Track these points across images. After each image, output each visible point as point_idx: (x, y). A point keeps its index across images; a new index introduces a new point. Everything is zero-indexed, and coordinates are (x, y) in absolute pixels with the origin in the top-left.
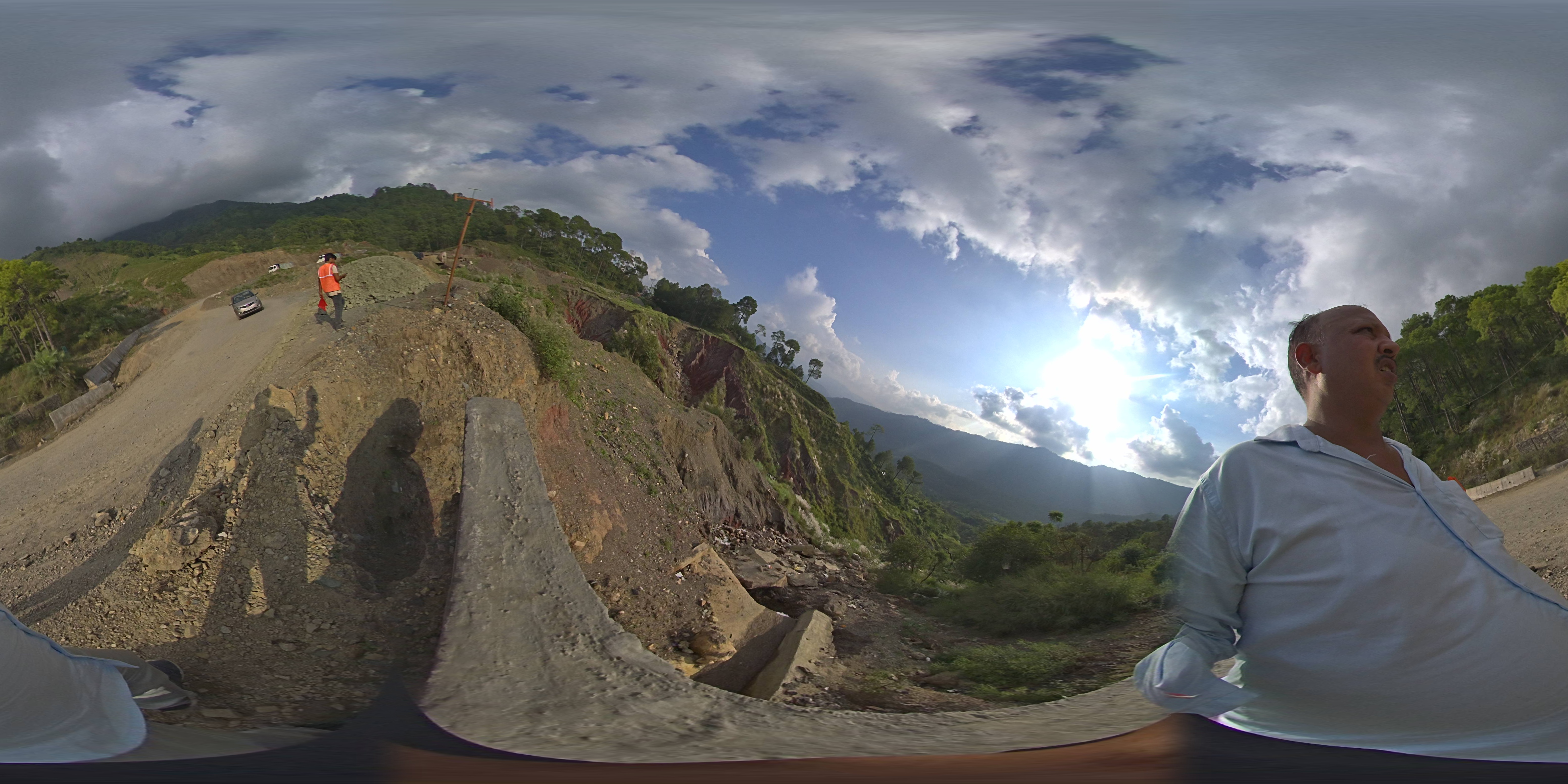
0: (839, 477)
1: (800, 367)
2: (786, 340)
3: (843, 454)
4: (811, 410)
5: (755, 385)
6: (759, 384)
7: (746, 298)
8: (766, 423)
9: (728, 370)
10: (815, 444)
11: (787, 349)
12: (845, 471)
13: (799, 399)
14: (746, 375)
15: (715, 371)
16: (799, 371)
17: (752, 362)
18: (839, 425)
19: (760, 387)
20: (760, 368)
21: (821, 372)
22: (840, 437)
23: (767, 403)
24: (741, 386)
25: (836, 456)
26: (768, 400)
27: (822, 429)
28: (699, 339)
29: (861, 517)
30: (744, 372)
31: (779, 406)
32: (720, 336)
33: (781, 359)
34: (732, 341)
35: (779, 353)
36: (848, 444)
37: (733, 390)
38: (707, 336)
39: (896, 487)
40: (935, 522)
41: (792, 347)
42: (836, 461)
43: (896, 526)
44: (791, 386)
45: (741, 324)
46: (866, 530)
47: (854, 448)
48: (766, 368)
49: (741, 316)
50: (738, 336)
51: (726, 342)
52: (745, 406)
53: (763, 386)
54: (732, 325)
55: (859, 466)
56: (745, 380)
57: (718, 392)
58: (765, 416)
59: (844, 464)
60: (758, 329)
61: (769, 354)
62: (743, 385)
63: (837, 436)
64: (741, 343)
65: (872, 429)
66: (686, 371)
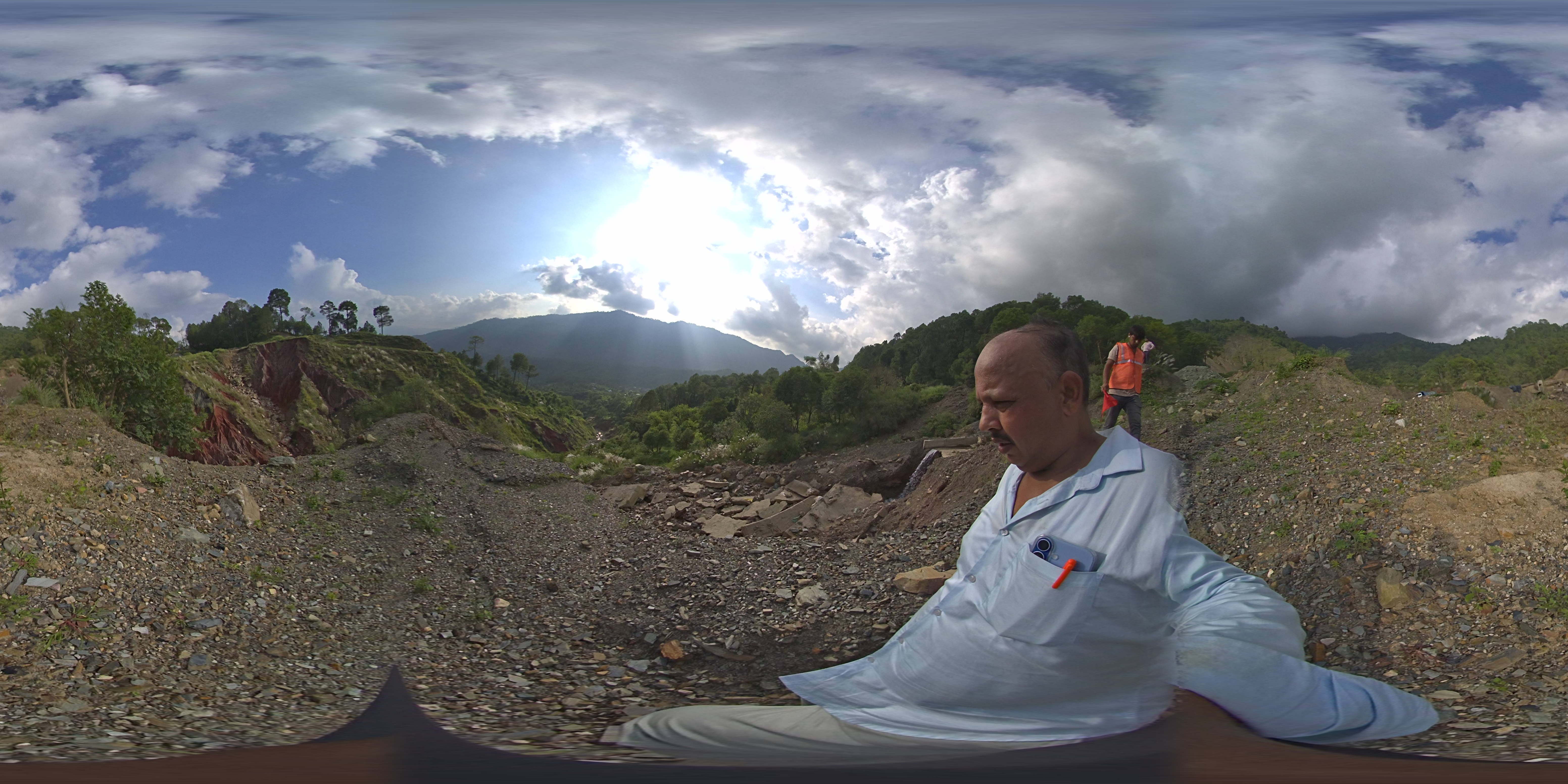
0: (472, 403)
1: (367, 324)
2: (337, 307)
3: (463, 380)
4: (408, 356)
5: (340, 364)
6: (342, 360)
7: (272, 293)
8: (374, 393)
9: (304, 366)
10: (432, 384)
11: (344, 313)
12: (474, 395)
13: (388, 351)
14: (324, 359)
15: (291, 373)
16: (368, 327)
17: (321, 343)
18: (441, 355)
19: (345, 362)
20: (333, 346)
21: (390, 317)
22: (450, 366)
23: (361, 373)
24: (327, 372)
25: (458, 385)
26: (361, 369)
27: (430, 367)
28: (254, 355)
29: (512, 430)
30: (319, 358)
31: (375, 369)
32: (273, 340)
33: (345, 326)
34: (288, 337)
35: (339, 323)
36: (460, 368)
37: (322, 381)
38: (261, 347)
39: (518, 388)
40: (562, 407)
41: (347, 309)
42: (462, 390)
43: (541, 424)
44: (371, 344)
45: (285, 318)
46: (522, 440)
47: (467, 369)
48: (338, 342)
49: (279, 312)
50: (290, 330)
51: (282, 341)
52: (345, 389)
53: (348, 359)
54: (277, 323)
55: (480, 383)
56: (327, 364)
57: (309, 392)
58: (368, 387)
59: (468, 388)
60: (303, 313)
61: (330, 329)
62: (328, 370)
63: (446, 365)
64: (297, 335)
65: (471, 342)
66: (262, 393)
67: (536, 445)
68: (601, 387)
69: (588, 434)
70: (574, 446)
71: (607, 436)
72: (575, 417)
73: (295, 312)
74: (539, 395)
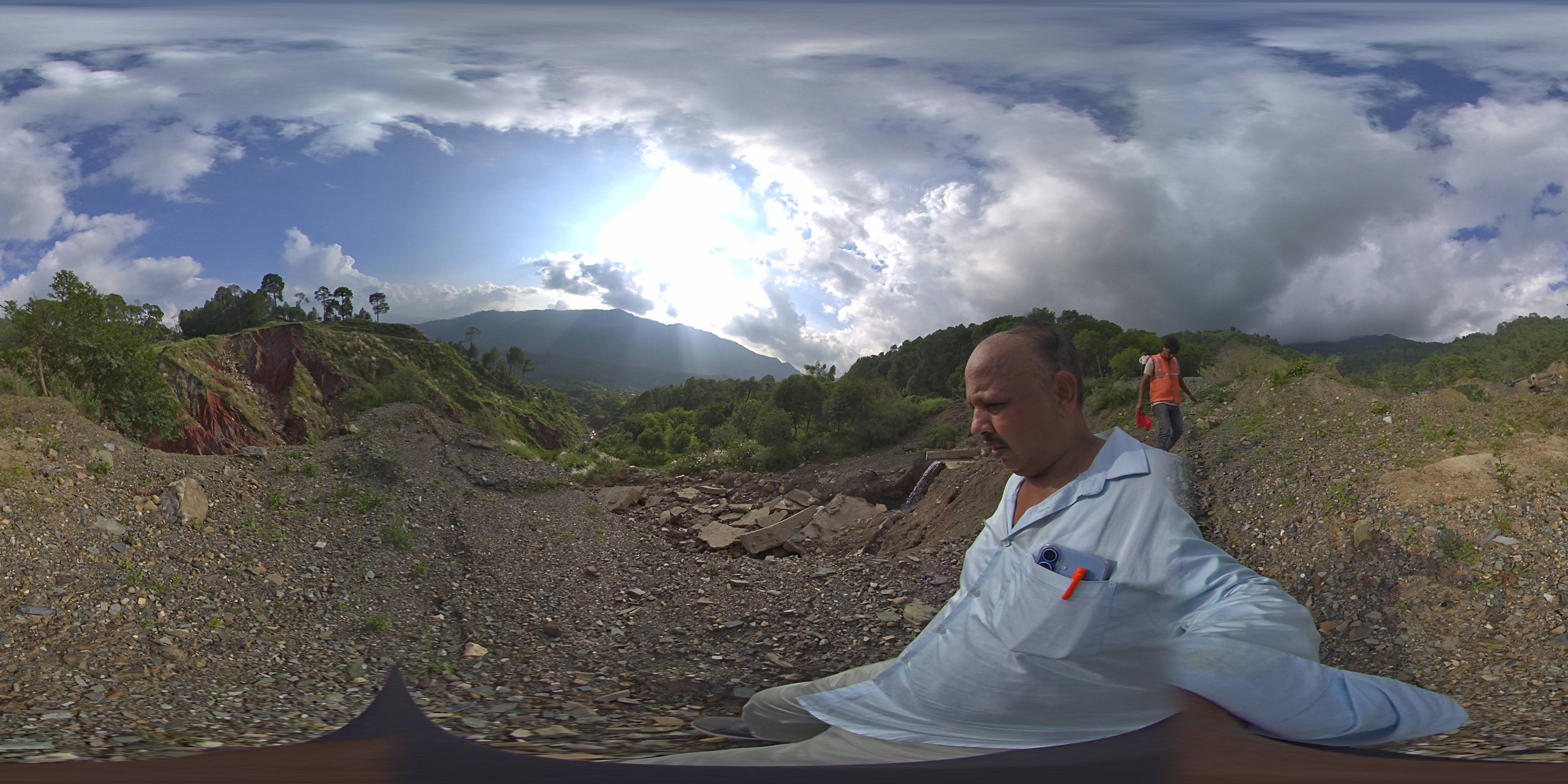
0: (467, 395)
1: (362, 311)
2: (332, 293)
3: (457, 371)
4: (403, 344)
5: (335, 351)
6: (336, 347)
7: (266, 278)
8: (368, 381)
9: (298, 352)
10: (427, 375)
11: (340, 299)
12: (470, 387)
13: (383, 339)
14: (318, 346)
15: (285, 360)
16: (364, 314)
17: (315, 330)
18: (437, 345)
19: (339, 349)
20: (328, 332)
21: (387, 304)
22: (445, 356)
23: (356, 360)
24: (321, 359)
25: (453, 376)
26: (356, 357)
27: (425, 356)
28: (248, 340)
29: (506, 424)
30: (314, 345)
31: (370, 357)
32: (266, 326)
33: (340, 313)
34: (282, 323)
35: (334, 309)
36: (456, 359)
37: (316, 368)
38: (254, 333)
39: (513, 382)
40: (556, 404)
41: (342, 296)
42: (456, 381)
43: (534, 419)
44: (367, 332)
45: (279, 303)
46: (516, 435)
47: (463, 360)
48: (332, 329)
49: (273, 297)
50: (284, 316)
51: (276, 327)
52: (339, 377)
53: (342, 346)
54: (271, 309)
55: (476, 376)
56: (321, 351)
57: (303, 379)
58: (363, 375)
59: (463, 380)
60: (297, 299)
61: (325, 315)
62: (323, 357)
63: (441, 356)
64: (291, 321)
65: (467, 333)
66: (255, 379)
67: (530, 441)
68: (595, 384)
69: (581, 432)
70: (567, 444)
71: (601, 435)
72: (569, 414)
73: (289, 297)
74: (534, 390)
